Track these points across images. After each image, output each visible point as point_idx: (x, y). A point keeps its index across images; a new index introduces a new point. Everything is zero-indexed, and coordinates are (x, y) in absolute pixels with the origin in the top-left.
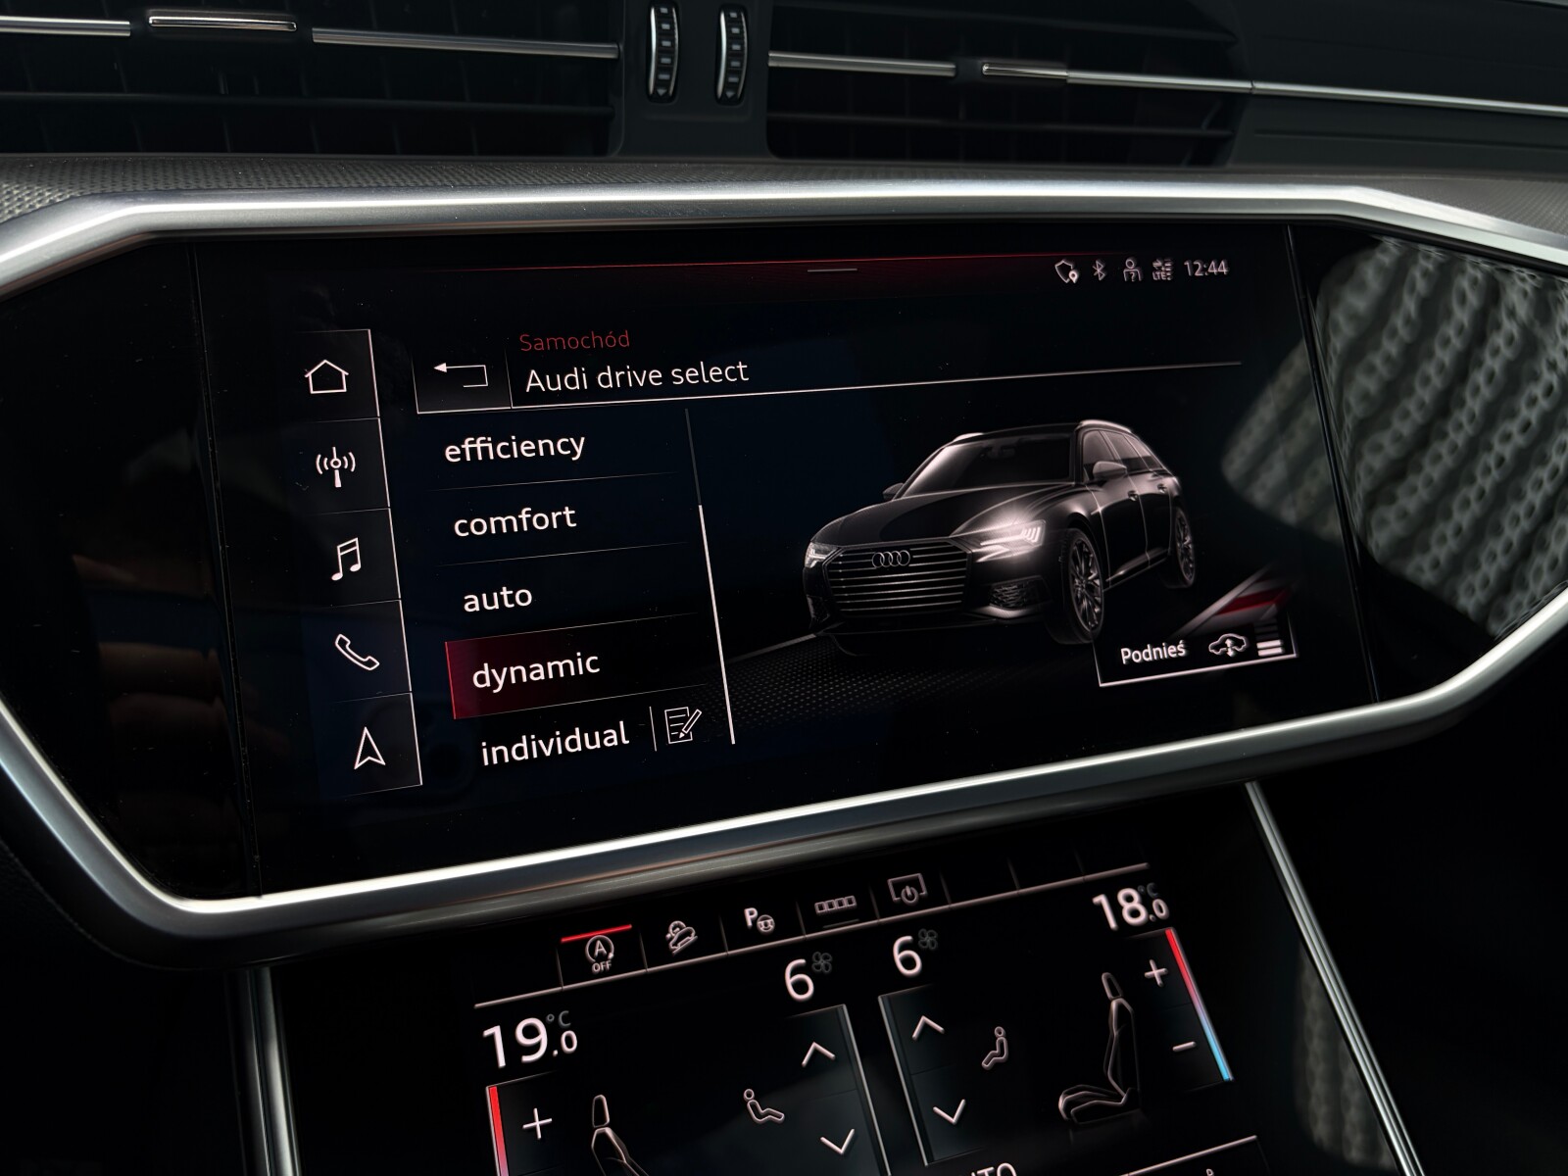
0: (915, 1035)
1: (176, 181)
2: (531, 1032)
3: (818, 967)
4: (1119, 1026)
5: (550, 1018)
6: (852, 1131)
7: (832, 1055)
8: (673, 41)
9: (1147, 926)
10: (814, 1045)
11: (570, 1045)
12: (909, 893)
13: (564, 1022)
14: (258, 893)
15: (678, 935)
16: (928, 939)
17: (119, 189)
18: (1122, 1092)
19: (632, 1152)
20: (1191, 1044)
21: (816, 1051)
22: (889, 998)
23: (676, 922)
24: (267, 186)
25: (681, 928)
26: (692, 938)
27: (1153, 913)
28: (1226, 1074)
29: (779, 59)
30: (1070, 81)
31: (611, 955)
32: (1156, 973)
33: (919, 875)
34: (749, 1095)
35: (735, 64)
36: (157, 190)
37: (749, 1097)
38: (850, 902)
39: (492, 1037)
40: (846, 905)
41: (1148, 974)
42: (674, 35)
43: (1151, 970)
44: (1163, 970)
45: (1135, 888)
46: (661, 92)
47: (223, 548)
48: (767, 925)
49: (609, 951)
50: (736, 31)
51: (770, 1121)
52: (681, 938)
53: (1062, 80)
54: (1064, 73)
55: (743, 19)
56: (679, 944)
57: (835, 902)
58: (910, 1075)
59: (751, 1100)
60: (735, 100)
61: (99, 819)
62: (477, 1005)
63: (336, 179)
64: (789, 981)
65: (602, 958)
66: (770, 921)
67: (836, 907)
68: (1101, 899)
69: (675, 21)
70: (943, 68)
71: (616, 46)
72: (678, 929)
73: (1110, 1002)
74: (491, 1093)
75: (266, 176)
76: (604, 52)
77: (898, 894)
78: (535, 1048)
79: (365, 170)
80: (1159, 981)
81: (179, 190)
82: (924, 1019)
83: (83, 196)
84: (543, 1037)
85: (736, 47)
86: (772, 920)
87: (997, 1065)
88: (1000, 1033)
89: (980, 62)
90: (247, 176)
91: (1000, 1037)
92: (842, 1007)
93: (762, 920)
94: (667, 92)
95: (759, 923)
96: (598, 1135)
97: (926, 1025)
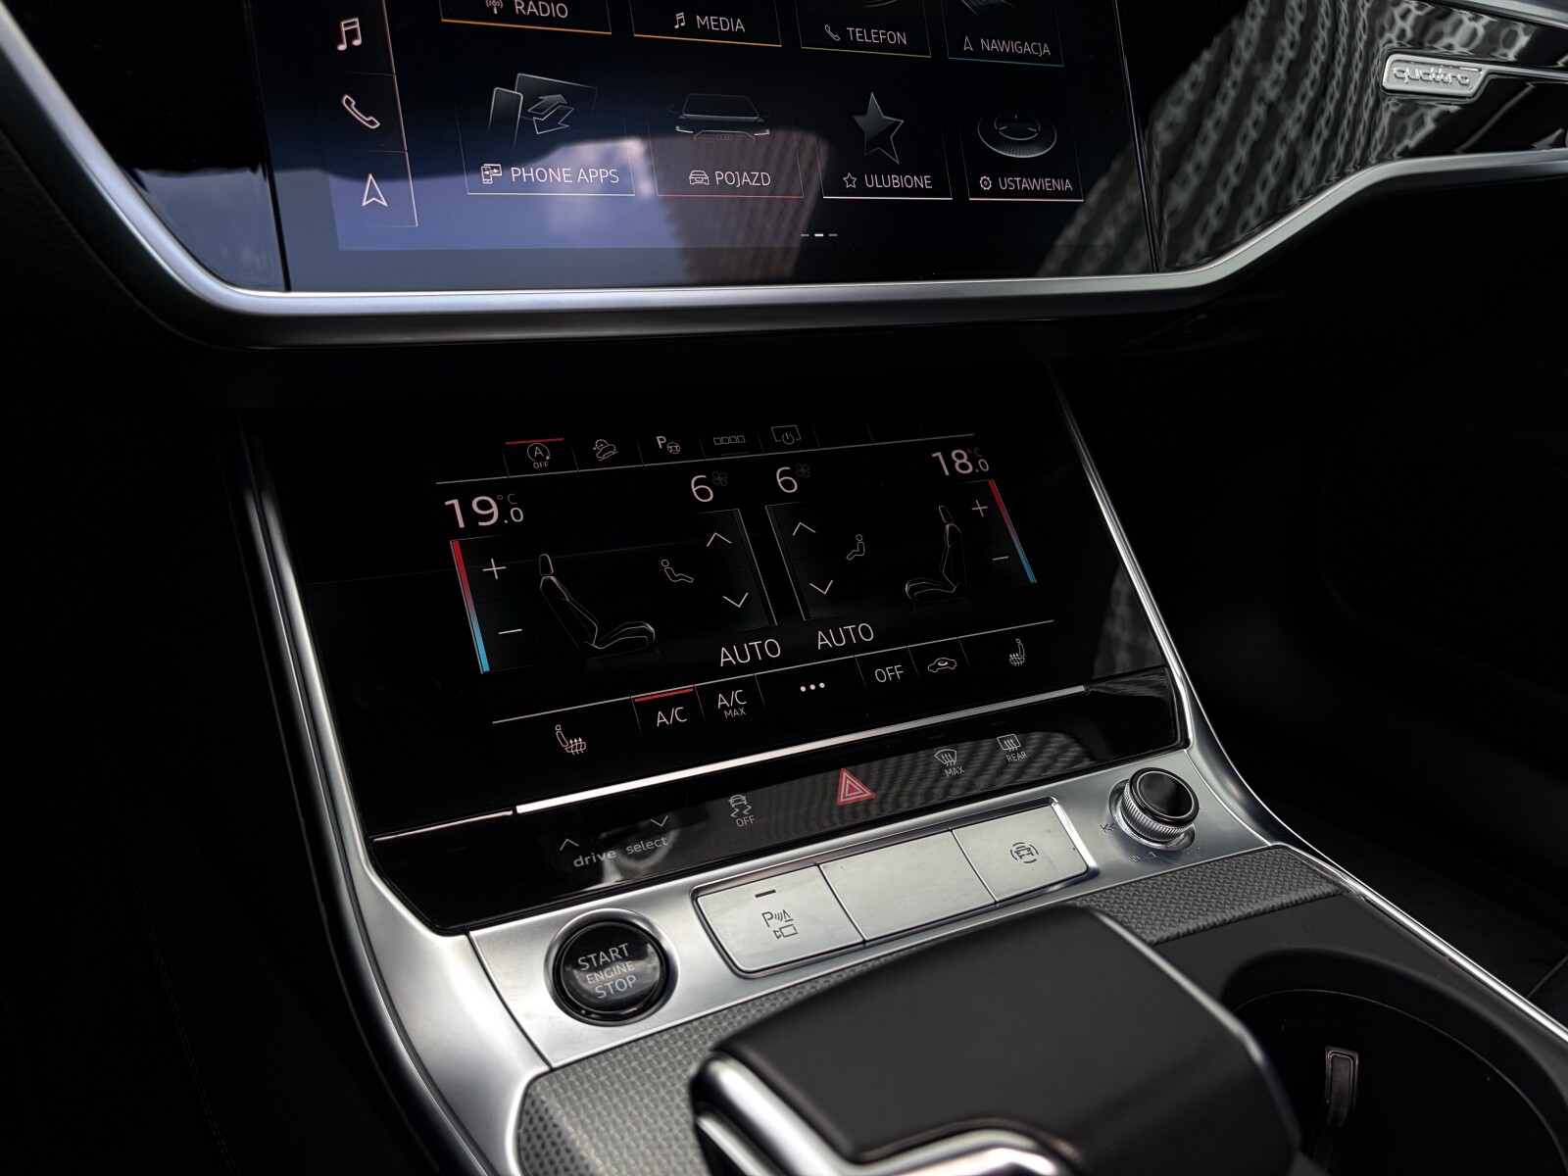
0: (794, 533)
2: (484, 505)
3: (717, 481)
4: (951, 541)
5: (500, 497)
6: (747, 594)
7: (729, 542)
9: (974, 476)
10: (716, 534)
11: (517, 517)
12: (788, 437)
13: (512, 501)
14: (288, 289)
15: (602, 449)
18: (953, 584)
19: (572, 593)
20: (1006, 557)
21: (717, 538)
22: (774, 508)
23: (600, 440)
26: (614, 452)
27: (980, 469)
28: (1032, 579)
31: (548, 458)
32: (980, 508)
33: (795, 426)
34: (665, 564)
38: (741, 440)
39: (452, 506)
40: (737, 441)
41: (974, 509)
43: (977, 506)
44: (986, 507)
45: (965, 447)
49: (546, 455)
52: (605, 451)
56: (604, 455)
57: (729, 438)
58: (791, 560)
59: (666, 567)
62: (438, 483)
64: (694, 490)
65: (540, 459)
66: (677, 446)
67: (730, 441)
68: (938, 455)
72: (602, 445)
73: (944, 524)
74: (454, 546)
77: (779, 437)
78: (490, 516)
80: (982, 515)
82: (801, 523)
84: (495, 509)
87: (858, 558)
88: (860, 538)
91: (860, 541)
92: (736, 510)
93: (670, 445)
95: (668, 446)
96: (544, 581)
97: (802, 528)
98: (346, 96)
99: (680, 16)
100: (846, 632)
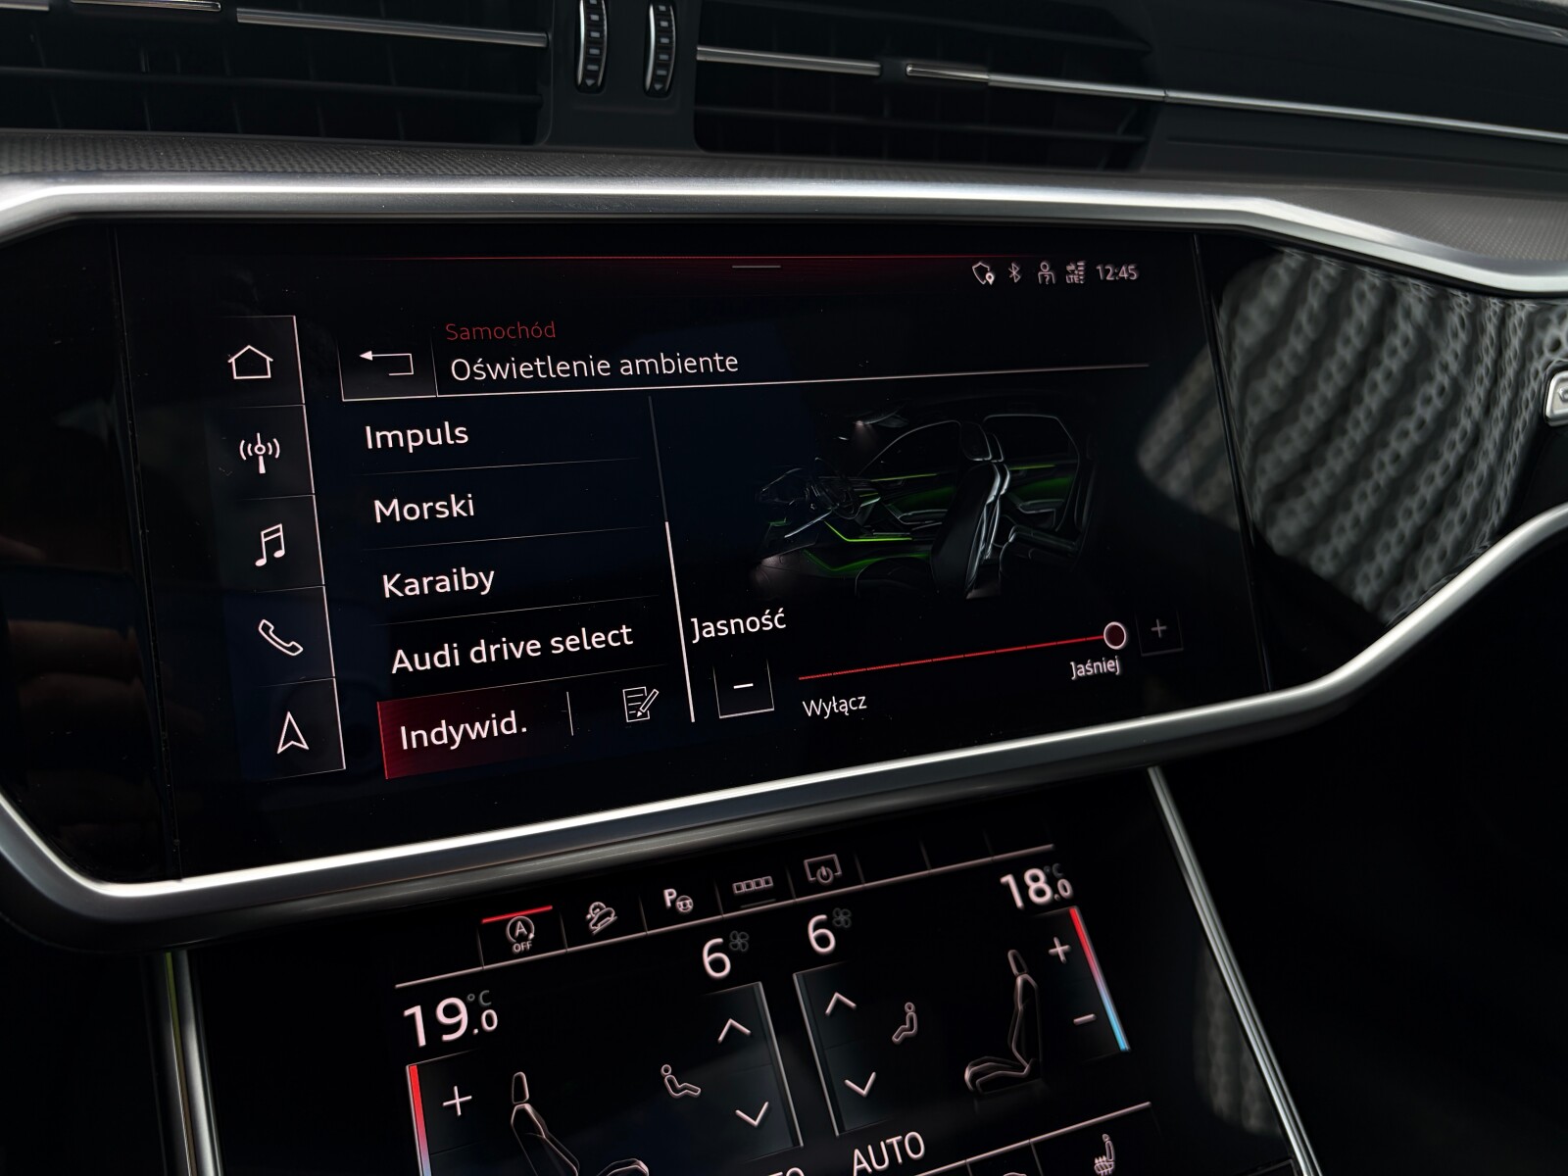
0: (828, 1011)
1: (97, 162)
2: (451, 1011)
3: (735, 946)
4: (1023, 1001)
5: (471, 998)
6: (766, 1104)
7: (747, 1031)
8: (602, 32)
9: (1052, 904)
10: (731, 1021)
11: (490, 1021)
12: (825, 873)
13: (485, 1001)
14: (177, 876)
15: (598, 915)
16: (842, 918)
17: (38, 169)
18: (1025, 1063)
19: (550, 1127)
20: (1091, 1016)
21: (732, 1027)
22: (804, 976)
23: (597, 903)
24: (189, 169)
25: (601, 909)
26: (612, 919)
27: (1058, 893)
28: (1123, 1044)
29: (707, 53)
30: (991, 84)
31: (532, 936)
32: (1059, 950)
33: (834, 856)
34: (666, 1071)
35: (664, 57)
36: (77, 170)
37: (667, 1073)
38: (767, 882)
39: (413, 1016)
40: (763, 885)
41: (1052, 951)
42: (603, 25)
43: (1055, 947)
44: (1066, 947)
45: (1041, 868)
46: (590, 82)
47: (144, 532)
49: (529, 931)
50: (664, 24)
51: (686, 1096)
52: (601, 918)
53: (984, 84)
54: (985, 76)
55: (672, 13)
56: (599, 925)
57: (752, 882)
58: (823, 1049)
59: (668, 1076)
60: (663, 93)
61: (17, 802)
62: (398, 986)
63: (260, 162)
64: (707, 960)
65: (522, 938)
66: (689, 901)
67: (754, 887)
68: (1009, 879)
69: (604, 12)
70: (868, 67)
71: (544, 35)
72: (598, 910)
73: (1015, 978)
74: (411, 1072)
75: (189, 158)
76: (532, 40)
77: (814, 875)
78: (456, 1027)
79: (290, 153)
80: (1062, 958)
81: (99, 170)
82: (837, 995)
84: (463, 1016)
85: (665, 41)
86: (691, 900)
87: (906, 1039)
88: (910, 1008)
89: (904, 63)
90: (169, 157)
91: (911, 1013)
92: (758, 986)
93: (681, 900)
94: (596, 83)
95: (678, 903)
96: (517, 1111)
97: (838, 1001)
98: (264, 621)
100: (890, 1148)
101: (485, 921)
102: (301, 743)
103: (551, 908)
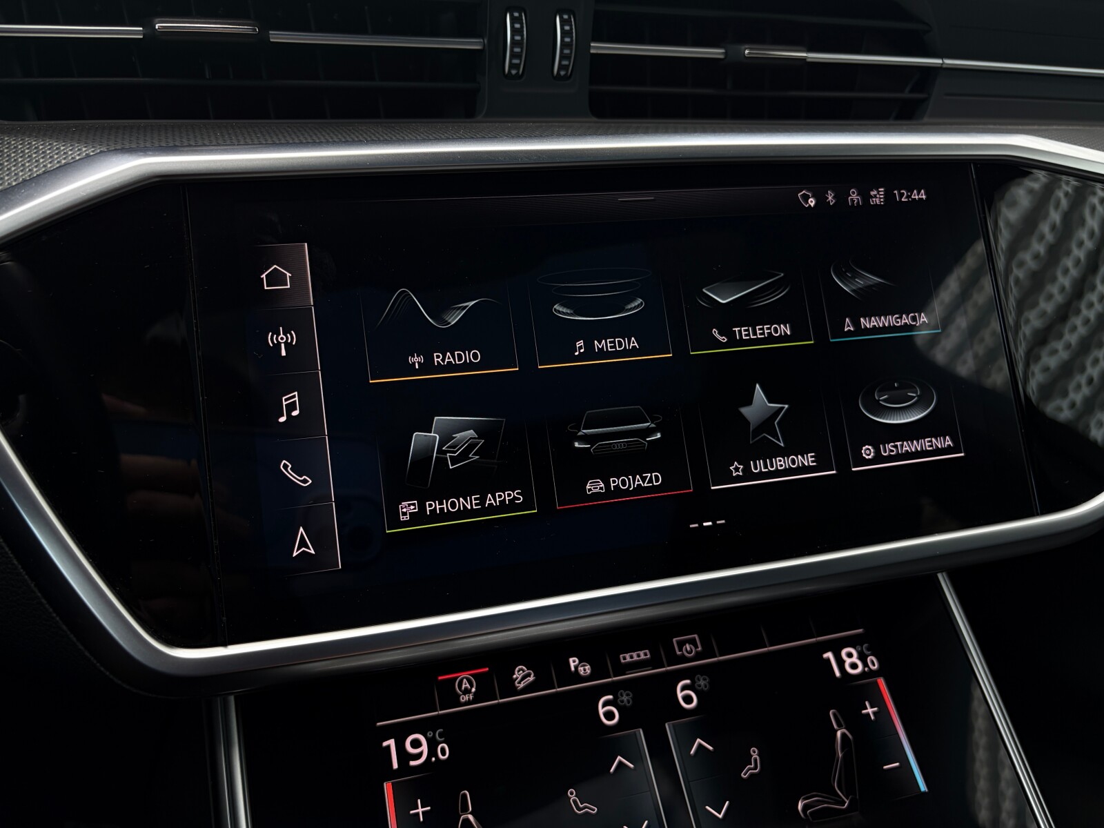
0: (692, 752)
1: (174, 140)
2: (416, 744)
3: (622, 701)
4: (842, 750)
5: (430, 734)
6: (646, 822)
7: (632, 766)
8: (522, 36)
9: (863, 675)
10: (619, 758)
11: (443, 752)
12: (688, 649)
13: (440, 737)
14: (224, 644)
15: (522, 676)
16: (702, 683)
17: (134, 146)
18: (846, 800)
20: (898, 764)
21: (620, 762)
22: (674, 726)
23: (520, 667)
24: (237, 143)
25: (524, 671)
26: (532, 678)
27: (868, 667)
28: (923, 786)
29: (598, 48)
30: (808, 60)
31: (473, 690)
32: (870, 710)
33: (696, 636)
34: (572, 793)
35: (566, 51)
36: (161, 146)
37: (572, 795)
38: (646, 655)
39: (388, 747)
40: (643, 657)
41: (864, 712)
42: (523, 31)
43: (867, 709)
44: (876, 709)
45: (854, 648)
46: (514, 72)
47: (203, 399)
48: (585, 670)
49: (472, 686)
50: (567, 28)
51: (587, 812)
52: (523, 678)
53: (803, 60)
54: (804, 55)
55: (572, 20)
56: (522, 683)
57: (634, 654)
58: (689, 782)
59: (573, 797)
60: (566, 78)
61: (116, 590)
62: (378, 724)
63: (285, 137)
64: (601, 711)
65: (467, 691)
66: (588, 667)
67: (635, 658)
68: (829, 655)
69: (524, 21)
70: (716, 52)
71: (482, 40)
72: (521, 672)
73: (836, 731)
74: (387, 787)
75: (237, 136)
76: (473, 44)
77: (681, 650)
78: (419, 755)
79: (305, 130)
80: (873, 718)
81: (176, 146)
82: (699, 740)
83: (109, 151)
84: (425, 748)
85: (567, 40)
87: (752, 775)
88: (754, 752)
89: (743, 47)
90: (223, 136)
91: (755, 756)
92: (639, 731)
93: (581, 667)
94: (518, 73)
95: (579, 668)
96: (463, 820)
97: (700, 745)
98: (284, 461)
99: (580, 343)
101: (440, 678)
102: (310, 549)
103: (487, 669)
